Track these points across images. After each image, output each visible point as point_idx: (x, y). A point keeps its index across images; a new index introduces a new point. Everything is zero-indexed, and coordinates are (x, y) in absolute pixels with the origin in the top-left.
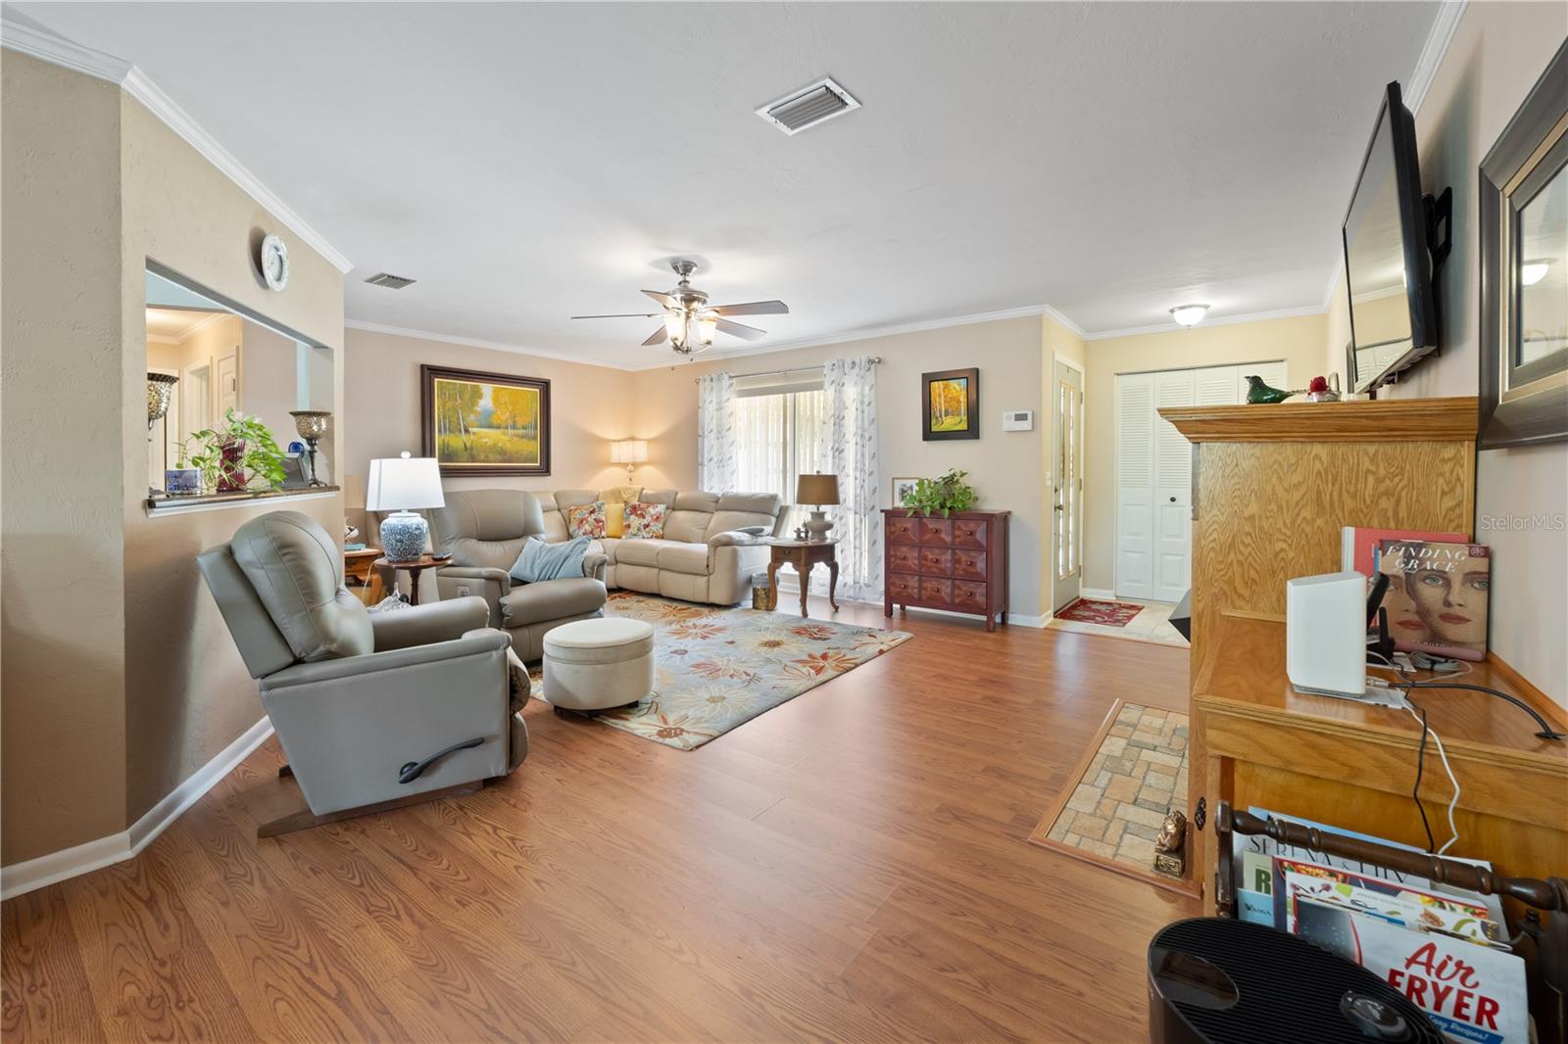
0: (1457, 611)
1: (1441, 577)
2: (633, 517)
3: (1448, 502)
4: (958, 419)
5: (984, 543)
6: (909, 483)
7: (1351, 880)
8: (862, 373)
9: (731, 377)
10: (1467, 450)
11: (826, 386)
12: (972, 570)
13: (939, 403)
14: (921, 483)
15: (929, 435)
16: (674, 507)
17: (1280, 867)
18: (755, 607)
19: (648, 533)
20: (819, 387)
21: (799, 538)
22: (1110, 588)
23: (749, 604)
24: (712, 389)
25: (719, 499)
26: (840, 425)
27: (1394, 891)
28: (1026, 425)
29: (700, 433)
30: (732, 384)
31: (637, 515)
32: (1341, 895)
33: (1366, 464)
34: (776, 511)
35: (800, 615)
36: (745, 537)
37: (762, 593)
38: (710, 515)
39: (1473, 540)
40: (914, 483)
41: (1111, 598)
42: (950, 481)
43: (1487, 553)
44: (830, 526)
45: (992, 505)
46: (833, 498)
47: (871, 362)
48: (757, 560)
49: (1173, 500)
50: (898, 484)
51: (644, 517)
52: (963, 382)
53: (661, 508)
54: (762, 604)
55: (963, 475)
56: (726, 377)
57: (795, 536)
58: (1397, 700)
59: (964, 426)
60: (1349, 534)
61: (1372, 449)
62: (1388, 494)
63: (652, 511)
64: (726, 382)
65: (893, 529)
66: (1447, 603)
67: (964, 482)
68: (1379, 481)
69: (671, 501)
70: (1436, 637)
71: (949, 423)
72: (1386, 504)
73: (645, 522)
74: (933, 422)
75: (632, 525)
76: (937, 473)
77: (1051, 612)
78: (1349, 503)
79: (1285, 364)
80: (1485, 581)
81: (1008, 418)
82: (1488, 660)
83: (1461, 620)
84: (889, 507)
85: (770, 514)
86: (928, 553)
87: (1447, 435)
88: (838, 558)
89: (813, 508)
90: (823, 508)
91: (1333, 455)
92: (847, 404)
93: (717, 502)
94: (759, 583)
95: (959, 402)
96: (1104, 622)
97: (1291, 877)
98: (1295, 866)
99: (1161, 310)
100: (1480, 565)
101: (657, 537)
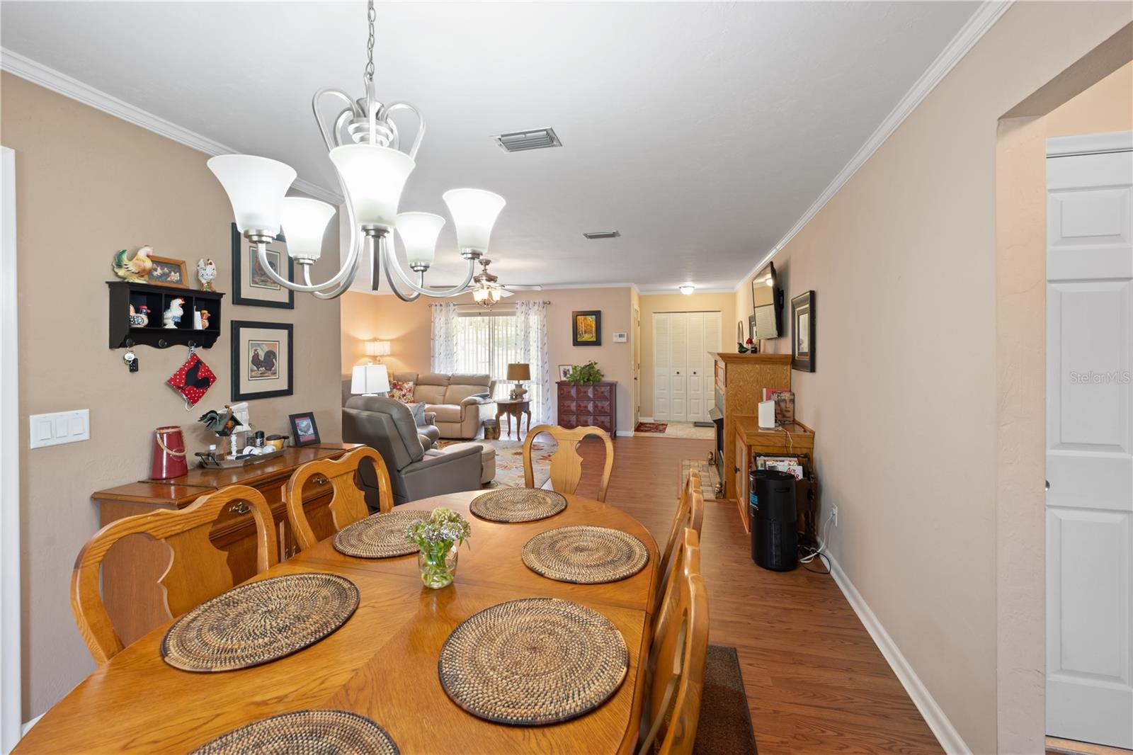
0: (788, 409)
1: (784, 401)
2: (395, 390)
3: (786, 381)
4: (590, 336)
5: (608, 397)
6: (567, 368)
7: (777, 461)
8: (541, 308)
9: (454, 305)
10: (789, 367)
11: (518, 314)
12: (603, 410)
13: (581, 327)
14: (575, 368)
15: (576, 343)
16: (418, 383)
17: (765, 461)
18: (486, 437)
19: (405, 400)
20: (513, 314)
21: (512, 398)
22: (651, 416)
23: (482, 436)
24: (441, 310)
25: (450, 377)
26: (527, 337)
27: (783, 461)
28: (624, 340)
29: (432, 337)
30: (455, 309)
31: (397, 389)
32: (775, 464)
33: (768, 371)
34: (490, 384)
35: (517, 440)
36: (479, 399)
37: (491, 430)
38: (445, 388)
39: (790, 391)
40: (570, 368)
41: (653, 422)
42: (591, 366)
43: (794, 394)
44: (525, 392)
45: (608, 378)
46: (527, 377)
47: (544, 303)
48: (489, 411)
49: (678, 373)
50: (562, 368)
51: (402, 390)
52: (594, 317)
53: (411, 384)
54: (490, 436)
55: (596, 364)
56: (452, 305)
57: (509, 397)
58: (780, 428)
59: (594, 339)
60: (765, 390)
61: (769, 366)
62: (772, 379)
63: (406, 386)
64: (452, 307)
65: (562, 392)
66: (786, 407)
67: (597, 367)
68: (771, 375)
69: (415, 379)
70: (784, 416)
71: (586, 337)
72: (772, 382)
73: (403, 393)
74: (578, 336)
75: (395, 395)
76: (582, 363)
77: (633, 429)
78: (764, 382)
79: (721, 313)
80: (793, 401)
81: (616, 336)
82: (794, 420)
83: (789, 411)
84: (559, 380)
85: (487, 386)
86: (581, 403)
87: (785, 364)
88: (531, 409)
89: (516, 382)
90: (521, 382)
91: (760, 368)
92: (531, 324)
93: (449, 380)
94: (489, 425)
95: (592, 327)
96: (656, 432)
97: (767, 463)
98: (768, 461)
99: (676, 287)
100: (792, 397)
101: (411, 402)
